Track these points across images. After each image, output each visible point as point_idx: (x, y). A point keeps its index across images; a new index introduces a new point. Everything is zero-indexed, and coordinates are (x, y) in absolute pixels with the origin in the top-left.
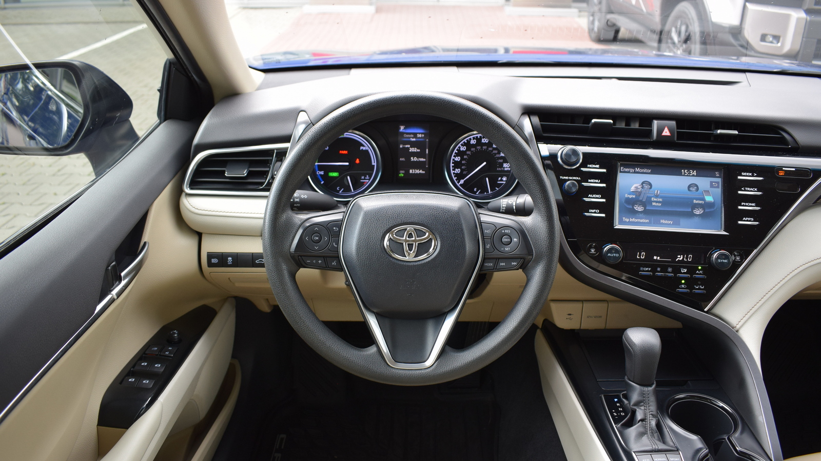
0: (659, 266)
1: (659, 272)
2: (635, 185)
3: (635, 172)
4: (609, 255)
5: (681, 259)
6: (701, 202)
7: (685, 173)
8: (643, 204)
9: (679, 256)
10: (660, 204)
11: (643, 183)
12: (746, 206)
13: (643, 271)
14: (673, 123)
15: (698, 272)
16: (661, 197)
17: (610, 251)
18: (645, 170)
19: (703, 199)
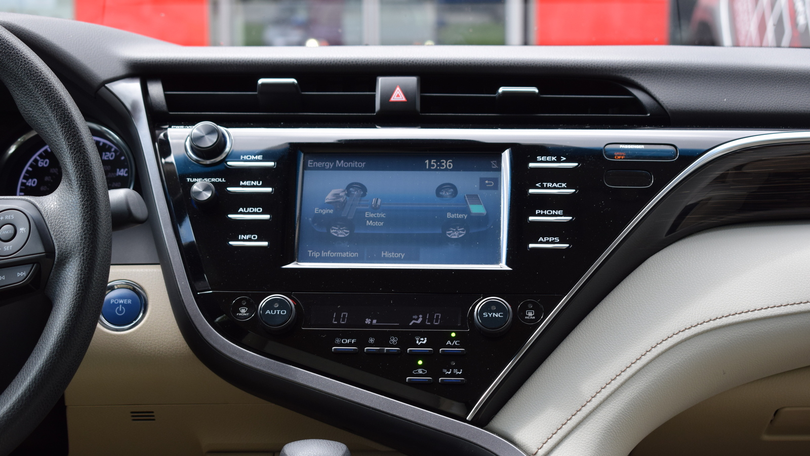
0: (372, 334)
1: (371, 345)
2: (334, 191)
3: (335, 168)
4: (268, 312)
5: (419, 321)
6: (460, 216)
7: (430, 165)
8: (348, 224)
9: (415, 317)
10: (382, 224)
11: (350, 186)
12: (544, 215)
13: (341, 345)
14: (412, 81)
15: (449, 342)
16: (383, 211)
17: (270, 305)
18: (355, 164)
19: (466, 211)
